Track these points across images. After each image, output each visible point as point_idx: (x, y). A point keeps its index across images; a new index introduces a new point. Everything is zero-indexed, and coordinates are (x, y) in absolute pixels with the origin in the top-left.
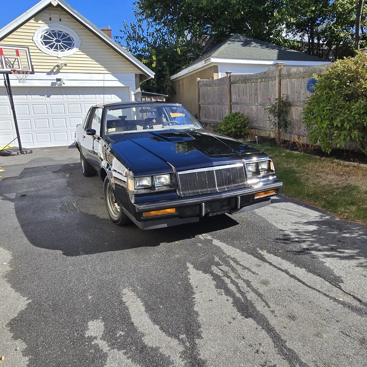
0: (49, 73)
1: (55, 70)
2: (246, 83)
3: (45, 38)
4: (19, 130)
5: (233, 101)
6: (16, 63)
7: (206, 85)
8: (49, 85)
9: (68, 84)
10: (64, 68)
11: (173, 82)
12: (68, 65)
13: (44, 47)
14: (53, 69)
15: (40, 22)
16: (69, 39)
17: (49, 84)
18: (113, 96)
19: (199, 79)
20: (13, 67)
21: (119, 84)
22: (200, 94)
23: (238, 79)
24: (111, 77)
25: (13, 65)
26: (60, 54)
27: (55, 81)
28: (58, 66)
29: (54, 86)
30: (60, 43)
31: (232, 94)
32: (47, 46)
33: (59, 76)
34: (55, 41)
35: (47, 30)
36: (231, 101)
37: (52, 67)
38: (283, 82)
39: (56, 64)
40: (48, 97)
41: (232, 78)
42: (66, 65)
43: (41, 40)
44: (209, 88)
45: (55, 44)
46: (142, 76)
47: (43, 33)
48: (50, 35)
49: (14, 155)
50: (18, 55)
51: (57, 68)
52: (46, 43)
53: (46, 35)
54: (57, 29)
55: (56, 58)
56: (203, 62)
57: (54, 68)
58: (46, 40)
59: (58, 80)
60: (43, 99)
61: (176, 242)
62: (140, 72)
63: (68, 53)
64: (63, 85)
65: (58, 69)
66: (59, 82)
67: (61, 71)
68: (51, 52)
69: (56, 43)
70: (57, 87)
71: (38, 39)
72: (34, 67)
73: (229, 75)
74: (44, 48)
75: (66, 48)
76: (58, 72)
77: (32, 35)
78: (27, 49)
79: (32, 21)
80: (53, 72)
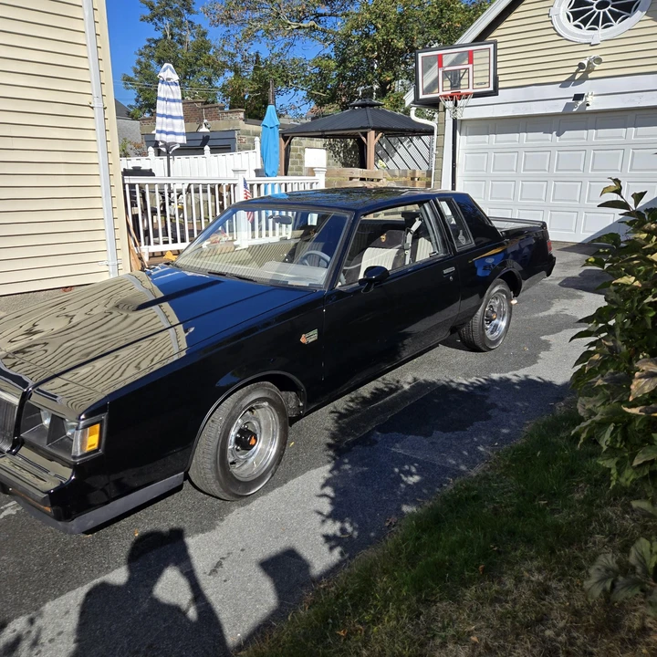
0: (565, 84)
1: (578, 76)
8: (560, 110)
9: (595, 104)
10: (597, 67)
12: (604, 59)
13: (570, 26)
14: (575, 74)
17: (558, 107)
26: (601, 34)
27: (571, 101)
28: (581, 65)
29: (569, 112)
32: (577, 22)
34: (597, 6)
37: (573, 70)
39: (577, 62)
40: (559, 134)
42: (599, 60)
43: (568, 11)
50: (471, 61)
51: (581, 70)
52: (576, 15)
55: (588, 47)
57: (577, 72)
58: (579, 9)
59: (578, 97)
64: (588, 108)
65: (584, 72)
66: (580, 102)
67: (590, 76)
68: (584, 34)
69: (602, 11)
70: (575, 114)
71: (562, 9)
74: (569, 28)
75: (616, 16)
76: (584, 79)
80: (574, 80)
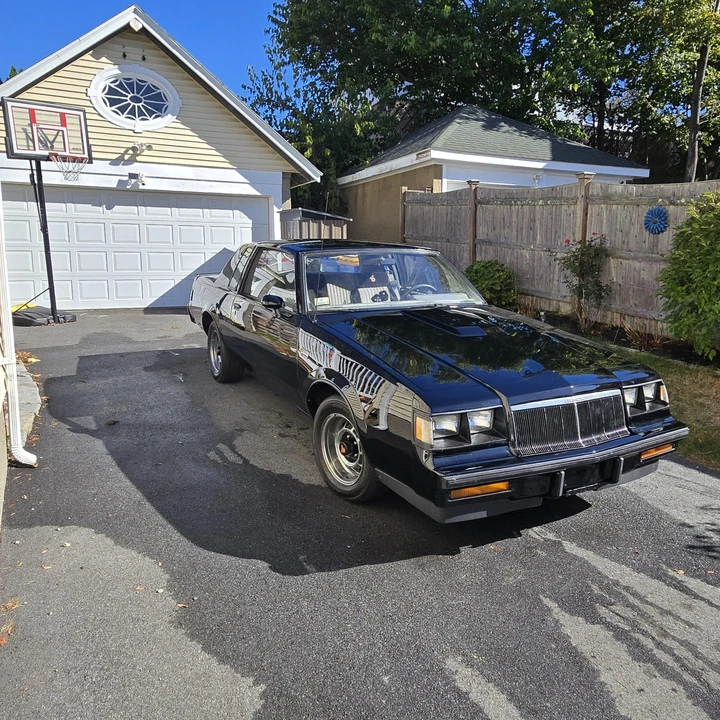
0: (114, 162)
1: (127, 157)
2: (511, 205)
3: (111, 91)
4: (53, 272)
5: (480, 236)
6: (60, 139)
7: (421, 201)
8: (114, 185)
9: (151, 185)
10: (146, 152)
11: (344, 188)
12: (154, 147)
13: (109, 109)
14: (123, 155)
15: (104, 59)
16: (159, 97)
17: (112, 183)
18: (237, 212)
19: (405, 189)
20: (52, 147)
21: (250, 191)
22: (407, 218)
23: (492, 196)
24: (236, 176)
25: (52, 143)
26: (138, 124)
27: (127, 178)
28: (134, 149)
29: (123, 188)
30: (140, 105)
31: (478, 224)
32: (113, 108)
33: (134, 168)
34: (131, 99)
35: (116, 76)
36: (475, 236)
37: (122, 150)
38: (593, 209)
39: (131, 145)
40: (109, 208)
41: (479, 192)
42: (149, 147)
43: (103, 95)
44: (427, 208)
45: (129, 104)
46: (295, 177)
47: (108, 82)
48: (121, 86)
49: (40, 324)
50: (64, 124)
51: (131, 152)
52: (112, 102)
53: (112, 85)
54: (135, 76)
55: (131, 133)
56: (414, 155)
57: (126, 153)
58: (113, 97)
59: (133, 176)
60: (99, 212)
61: (492, 546)
62: (292, 170)
63: (153, 123)
64: (141, 187)
65: (133, 155)
66: (133, 181)
67: (138, 158)
68: (122, 120)
69: (133, 104)
70: (128, 190)
71: (97, 93)
72: (93, 148)
73: (474, 187)
74: (108, 111)
75: (151, 113)
76: (132, 160)
77: (87, 84)
78: (81, 114)
79: (87, 56)
80: (123, 160)
